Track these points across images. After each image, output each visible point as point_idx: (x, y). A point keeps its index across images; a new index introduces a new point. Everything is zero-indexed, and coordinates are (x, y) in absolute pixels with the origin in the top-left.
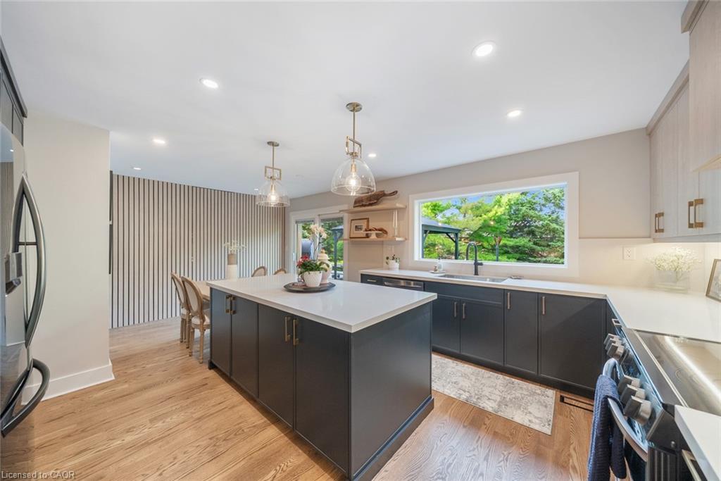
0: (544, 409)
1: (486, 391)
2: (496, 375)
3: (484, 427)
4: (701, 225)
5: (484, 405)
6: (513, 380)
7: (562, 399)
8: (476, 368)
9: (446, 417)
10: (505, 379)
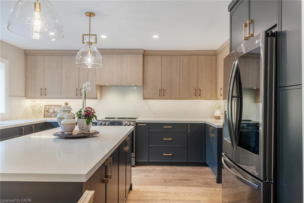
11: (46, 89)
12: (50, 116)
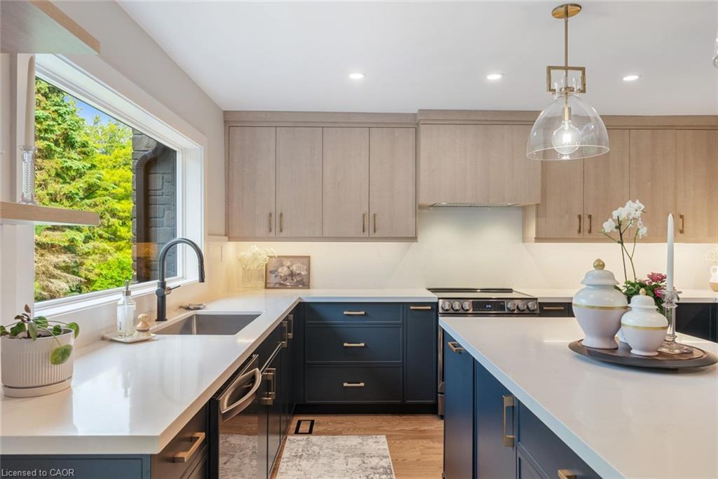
11: (281, 215)
12: (281, 284)
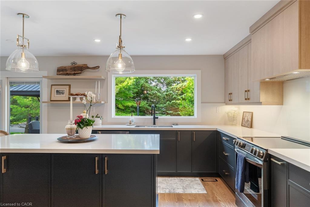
0: (199, 185)
1: (175, 186)
2: (173, 178)
3: (184, 199)
4: (249, 99)
5: (178, 192)
6: (181, 178)
7: (202, 180)
8: (163, 178)
9: (167, 202)
10: (178, 179)
11: (231, 93)
12: (245, 124)
